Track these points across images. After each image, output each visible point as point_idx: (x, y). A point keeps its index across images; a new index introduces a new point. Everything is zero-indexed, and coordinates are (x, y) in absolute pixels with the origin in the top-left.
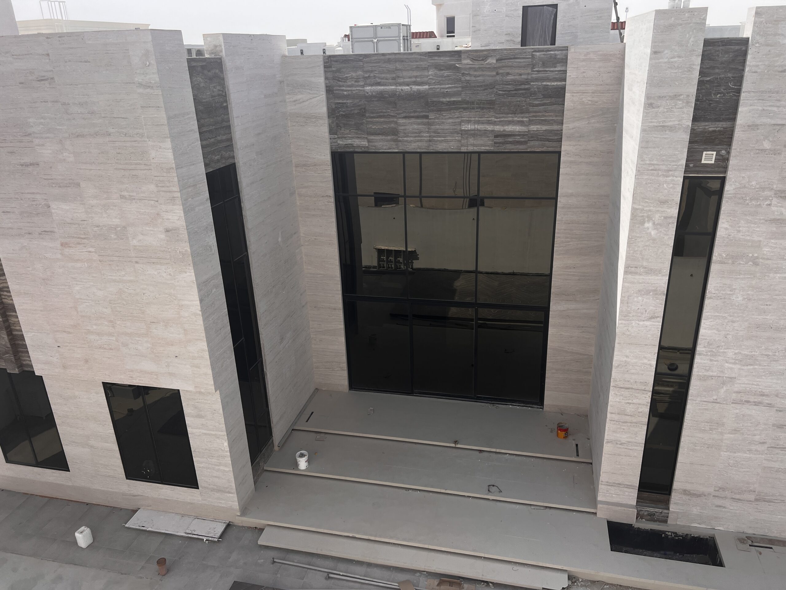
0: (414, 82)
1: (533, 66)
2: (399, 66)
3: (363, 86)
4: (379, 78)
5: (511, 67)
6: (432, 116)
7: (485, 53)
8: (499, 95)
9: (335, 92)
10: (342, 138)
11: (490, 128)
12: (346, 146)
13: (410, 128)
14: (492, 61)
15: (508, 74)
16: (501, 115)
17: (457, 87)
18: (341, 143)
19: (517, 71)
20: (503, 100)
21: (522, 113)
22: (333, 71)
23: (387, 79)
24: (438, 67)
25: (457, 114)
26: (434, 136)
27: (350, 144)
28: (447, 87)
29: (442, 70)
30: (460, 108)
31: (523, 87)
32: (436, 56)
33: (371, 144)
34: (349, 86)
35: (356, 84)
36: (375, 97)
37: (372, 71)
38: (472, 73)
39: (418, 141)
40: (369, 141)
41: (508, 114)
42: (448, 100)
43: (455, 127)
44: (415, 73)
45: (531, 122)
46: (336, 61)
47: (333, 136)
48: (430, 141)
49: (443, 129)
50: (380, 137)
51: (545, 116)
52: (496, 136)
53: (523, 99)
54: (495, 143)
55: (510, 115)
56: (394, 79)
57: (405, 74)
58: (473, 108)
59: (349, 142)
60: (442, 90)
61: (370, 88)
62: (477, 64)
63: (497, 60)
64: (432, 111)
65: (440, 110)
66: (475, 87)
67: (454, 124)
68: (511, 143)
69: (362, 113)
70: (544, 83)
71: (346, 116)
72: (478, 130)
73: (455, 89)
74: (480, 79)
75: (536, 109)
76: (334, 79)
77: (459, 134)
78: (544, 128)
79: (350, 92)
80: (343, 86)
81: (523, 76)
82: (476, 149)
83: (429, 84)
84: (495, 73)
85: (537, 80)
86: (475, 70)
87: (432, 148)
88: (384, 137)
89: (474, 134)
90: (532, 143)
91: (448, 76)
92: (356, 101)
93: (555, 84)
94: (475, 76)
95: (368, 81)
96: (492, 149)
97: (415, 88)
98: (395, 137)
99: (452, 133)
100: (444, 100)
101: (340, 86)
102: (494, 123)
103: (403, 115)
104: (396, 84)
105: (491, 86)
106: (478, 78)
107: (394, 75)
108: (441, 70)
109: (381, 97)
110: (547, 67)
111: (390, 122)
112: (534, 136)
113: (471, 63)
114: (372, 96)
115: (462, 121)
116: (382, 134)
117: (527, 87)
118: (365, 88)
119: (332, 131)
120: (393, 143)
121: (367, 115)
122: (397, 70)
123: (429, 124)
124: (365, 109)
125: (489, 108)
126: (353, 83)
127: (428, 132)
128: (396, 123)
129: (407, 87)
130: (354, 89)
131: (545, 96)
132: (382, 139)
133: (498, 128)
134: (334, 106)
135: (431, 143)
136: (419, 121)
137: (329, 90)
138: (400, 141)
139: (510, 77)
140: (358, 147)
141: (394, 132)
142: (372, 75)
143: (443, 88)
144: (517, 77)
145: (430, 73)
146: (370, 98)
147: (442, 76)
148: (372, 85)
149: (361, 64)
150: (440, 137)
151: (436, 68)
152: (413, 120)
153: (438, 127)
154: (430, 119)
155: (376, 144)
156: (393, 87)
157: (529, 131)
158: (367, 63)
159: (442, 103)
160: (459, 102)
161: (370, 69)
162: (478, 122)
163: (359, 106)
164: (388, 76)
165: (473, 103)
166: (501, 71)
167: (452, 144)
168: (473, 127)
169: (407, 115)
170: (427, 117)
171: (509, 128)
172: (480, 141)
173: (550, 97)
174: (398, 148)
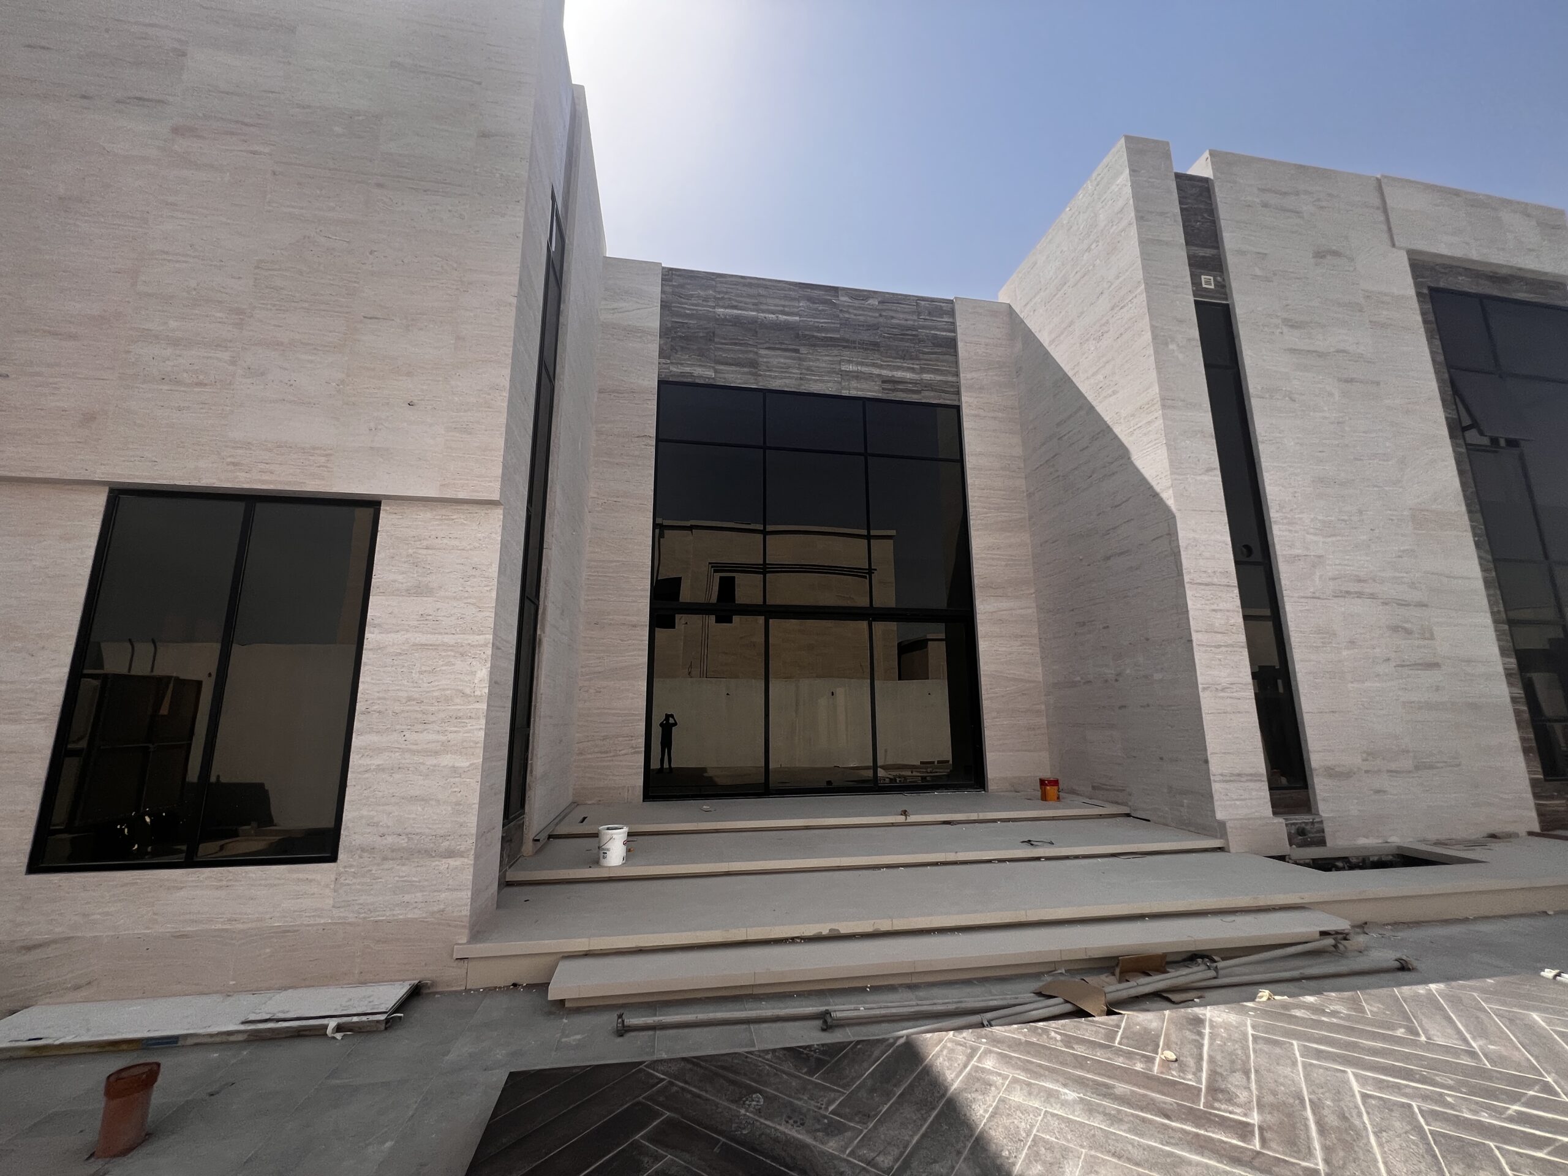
0: (781, 311)
1: (919, 314)
2: (762, 291)
3: (714, 307)
4: (736, 301)
5: (896, 311)
6: (803, 350)
7: (865, 293)
8: (884, 337)
9: (673, 309)
10: (677, 364)
11: (876, 371)
12: (682, 374)
13: (775, 361)
14: (874, 302)
15: (893, 317)
16: (889, 359)
17: (834, 323)
18: (675, 369)
19: (901, 316)
20: (888, 343)
21: (912, 359)
22: (673, 286)
23: (745, 304)
24: (810, 299)
25: (836, 352)
26: (807, 374)
27: (688, 373)
28: (822, 321)
29: (816, 303)
30: (839, 346)
31: (909, 332)
32: (809, 288)
33: (719, 375)
34: (693, 305)
35: (705, 303)
36: (730, 321)
37: (726, 293)
38: (851, 310)
39: (785, 378)
40: (716, 371)
41: (896, 358)
42: (823, 335)
43: (834, 366)
44: (782, 302)
45: (923, 370)
46: (679, 276)
47: (663, 361)
48: (801, 379)
49: (818, 367)
50: (734, 368)
51: (938, 366)
52: (884, 382)
53: (912, 345)
54: (883, 389)
55: (898, 360)
56: (754, 304)
57: (770, 301)
58: (855, 348)
59: (688, 369)
60: (816, 324)
61: (722, 310)
62: (857, 303)
63: (879, 303)
64: (805, 345)
65: (814, 345)
66: (855, 325)
67: (832, 362)
68: (902, 390)
69: (710, 337)
70: (933, 332)
71: (686, 338)
72: (861, 372)
73: (833, 325)
74: (862, 318)
75: (926, 357)
76: (673, 293)
77: (838, 374)
78: (939, 378)
79: (694, 312)
80: (686, 304)
81: (908, 322)
82: (860, 394)
83: (800, 316)
84: (877, 315)
85: (923, 327)
86: (855, 308)
87: (803, 387)
88: (738, 369)
89: (857, 376)
90: (927, 393)
91: (823, 310)
92: (702, 323)
93: (944, 334)
94: (855, 315)
95: (721, 303)
96: (880, 395)
97: (782, 318)
98: (753, 370)
99: (829, 372)
100: (819, 335)
101: (683, 304)
102: (881, 367)
103: (767, 345)
104: (757, 311)
105: (875, 327)
106: (858, 317)
107: (756, 301)
108: (814, 303)
109: (736, 322)
110: (933, 317)
111: (747, 352)
112: (929, 386)
113: (850, 301)
114: (725, 319)
115: (843, 361)
116: (736, 365)
117: (914, 333)
118: (716, 310)
119: (662, 354)
120: (750, 376)
121: (716, 340)
122: (760, 295)
123: (800, 359)
124: (714, 333)
125: (873, 350)
126: (700, 302)
127: (799, 368)
128: (756, 353)
129: (773, 316)
130: (700, 308)
131: (935, 345)
132: (736, 371)
133: (884, 372)
134: (669, 325)
135: (802, 382)
136: (788, 354)
137: (665, 306)
138: (760, 375)
139: (894, 321)
140: (701, 377)
141: (754, 364)
142: (726, 296)
143: (817, 322)
144: (903, 322)
145: (801, 304)
146: (723, 321)
147: (816, 309)
148: (726, 308)
149: (714, 283)
150: (814, 375)
151: (808, 300)
152: (779, 353)
153: (811, 363)
154: (802, 354)
155: (726, 376)
156: (754, 313)
157: (922, 379)
158: (721, 282)
159: (816, 337)
160: (838, 339)
161: (725, 290)
162: (862, 364)
163: (706, 328)
164: (748, 300)
165: (854, 342)
166: (884, 314)
167: (830, 385)
168: (855, 368)
169: (772, 346)
170: (797, 351)
171: (899, 374)
172: (864, 385)
173: (940, 346)
174: (757, 384)
